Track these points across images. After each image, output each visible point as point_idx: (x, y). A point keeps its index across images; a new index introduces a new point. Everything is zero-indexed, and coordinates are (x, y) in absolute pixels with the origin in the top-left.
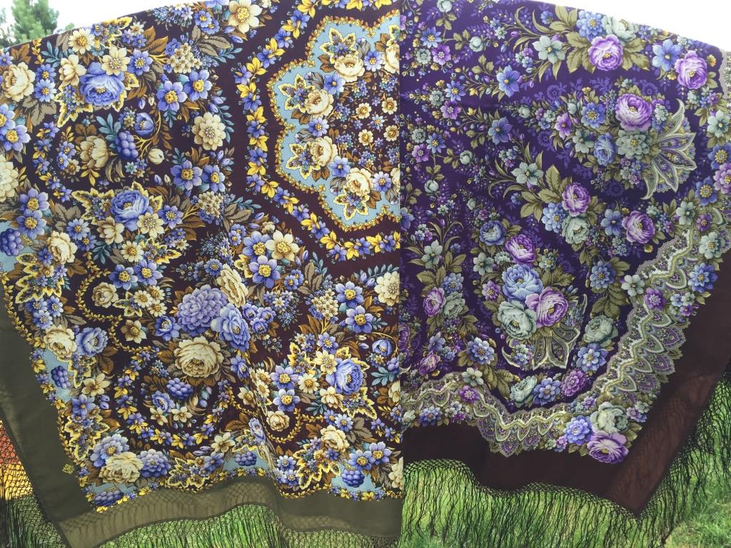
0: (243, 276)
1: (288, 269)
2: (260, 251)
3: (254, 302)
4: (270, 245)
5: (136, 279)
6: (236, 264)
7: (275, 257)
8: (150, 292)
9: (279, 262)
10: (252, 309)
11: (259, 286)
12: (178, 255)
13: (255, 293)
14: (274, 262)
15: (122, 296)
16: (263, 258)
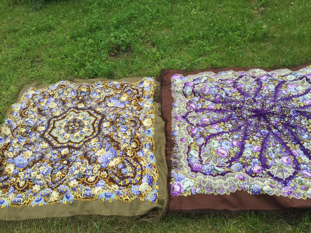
0: (99, 150)
1: (99, 141)
2: (94, 146)
3: (105, 147)
4: (93, 144)
5: (90, 172)
6: (95, 151)
7: (96, 143)
8: (94, 168)
9: (97, 142)
10: (106, 148)
11: (102, 146)
12: (88, 162)
13: (103, 147)
14: (97, 143)
15: (94, 176)
16: (95, 145)
